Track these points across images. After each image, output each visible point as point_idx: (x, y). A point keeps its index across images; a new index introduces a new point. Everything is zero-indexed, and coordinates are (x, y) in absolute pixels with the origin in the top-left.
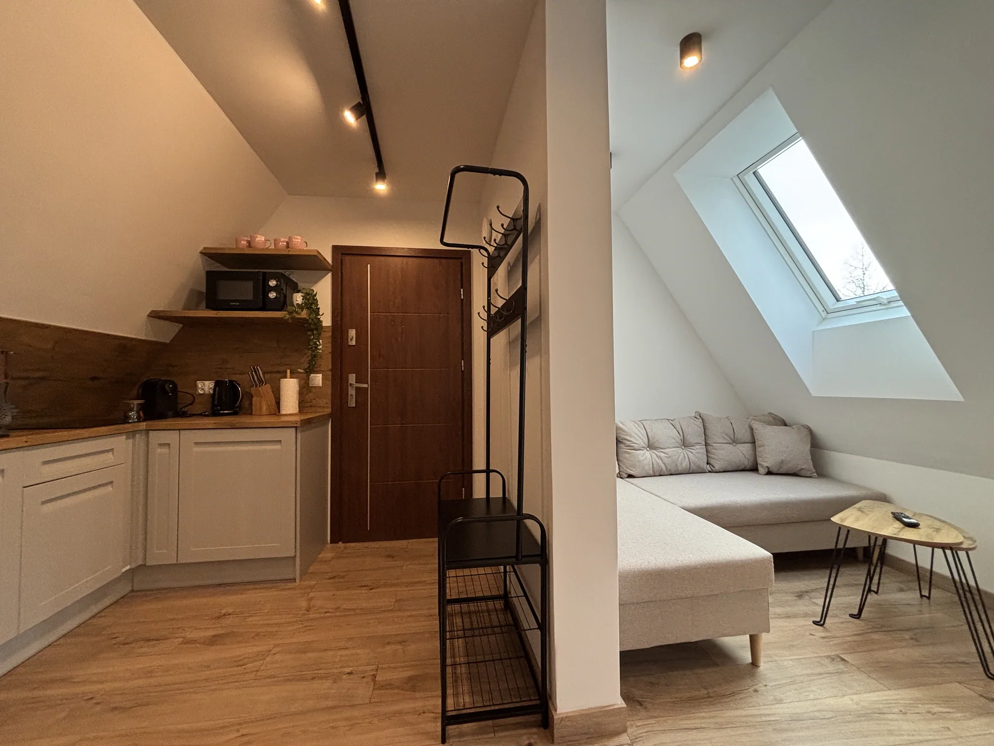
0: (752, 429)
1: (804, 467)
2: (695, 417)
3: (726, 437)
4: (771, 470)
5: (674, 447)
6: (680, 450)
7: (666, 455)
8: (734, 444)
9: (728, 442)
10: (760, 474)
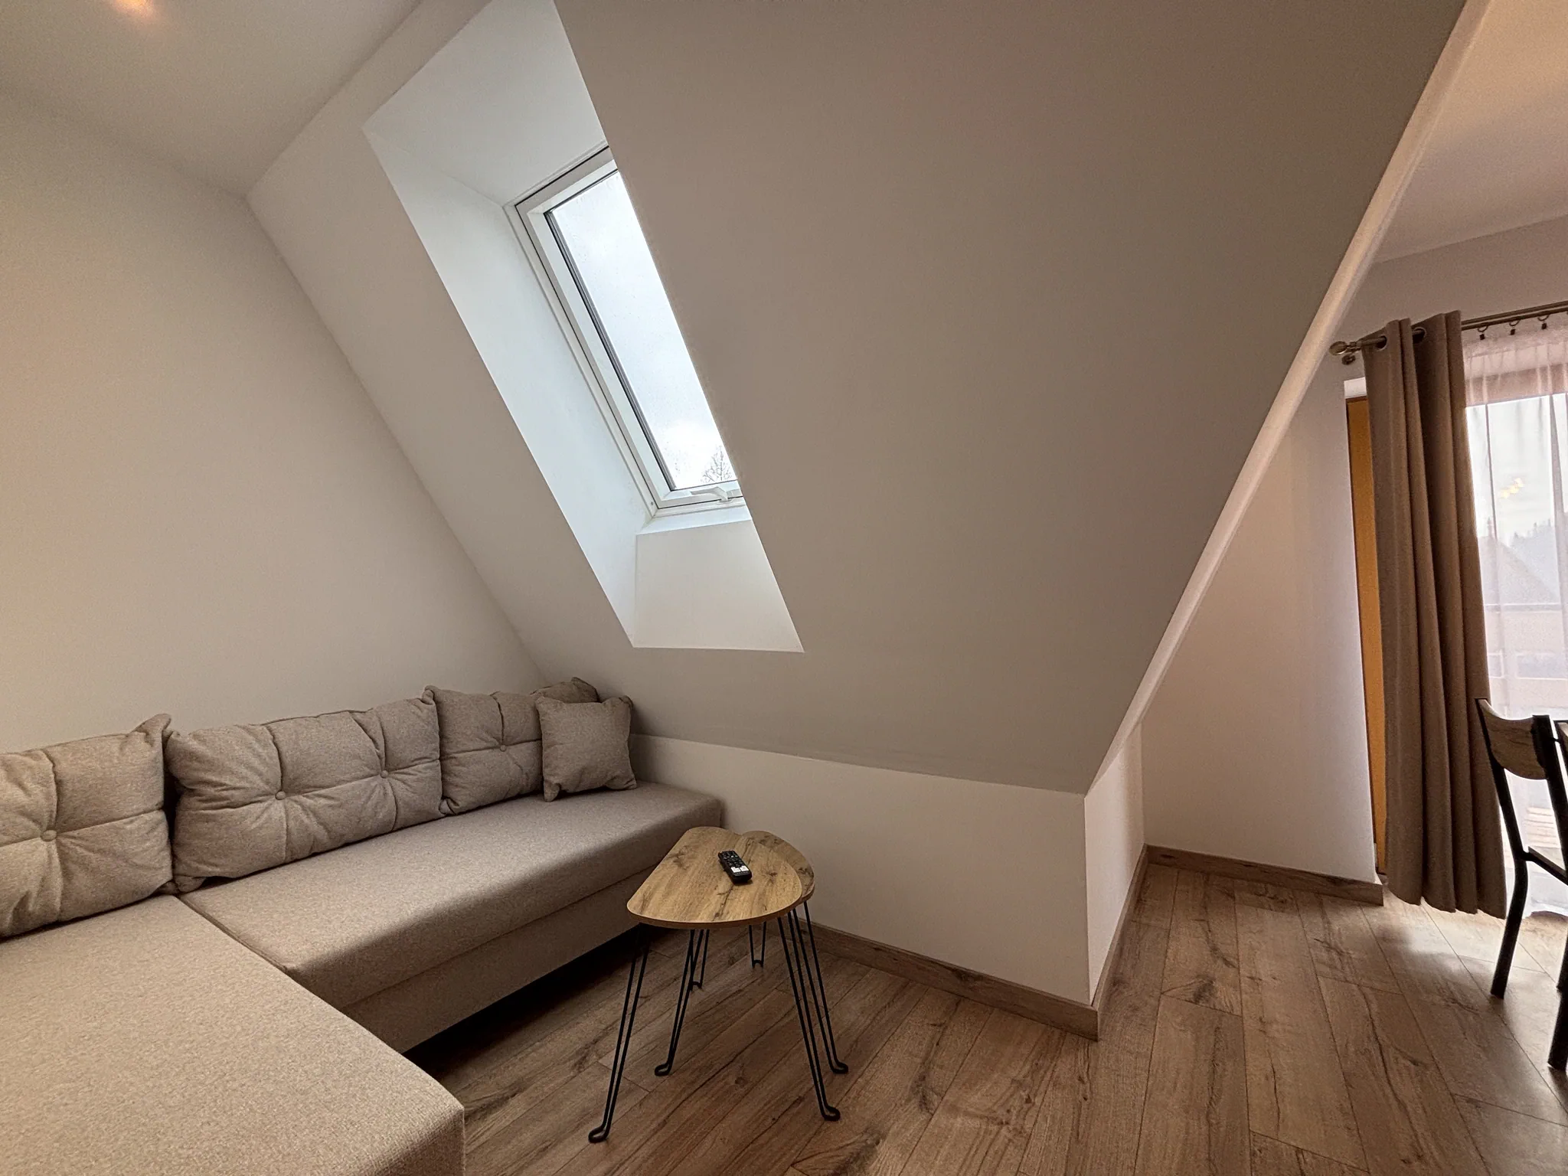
0: (537, 713)
1: (618, 773)
2: (423, 701)
3: (485, 735)
4: (564, 788)
5: (358, 779)
6: (375, 782)
7: (332, 802)
8: (503, 747)
9: (489, 745)
10: (546, 801)
